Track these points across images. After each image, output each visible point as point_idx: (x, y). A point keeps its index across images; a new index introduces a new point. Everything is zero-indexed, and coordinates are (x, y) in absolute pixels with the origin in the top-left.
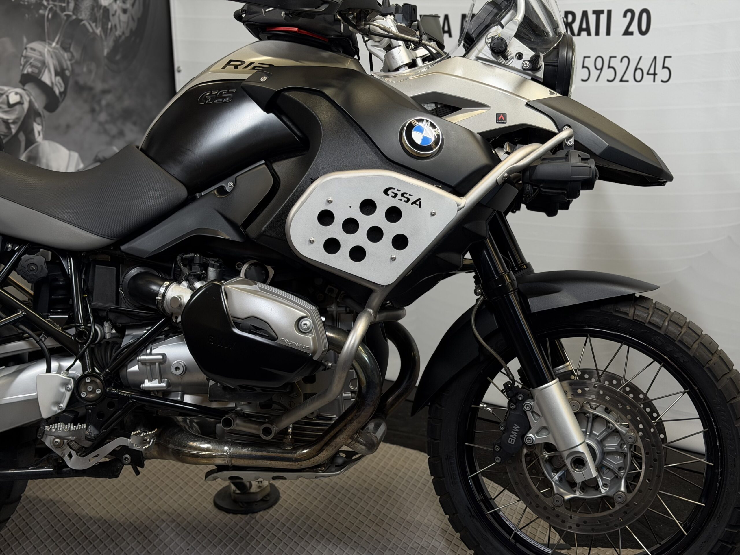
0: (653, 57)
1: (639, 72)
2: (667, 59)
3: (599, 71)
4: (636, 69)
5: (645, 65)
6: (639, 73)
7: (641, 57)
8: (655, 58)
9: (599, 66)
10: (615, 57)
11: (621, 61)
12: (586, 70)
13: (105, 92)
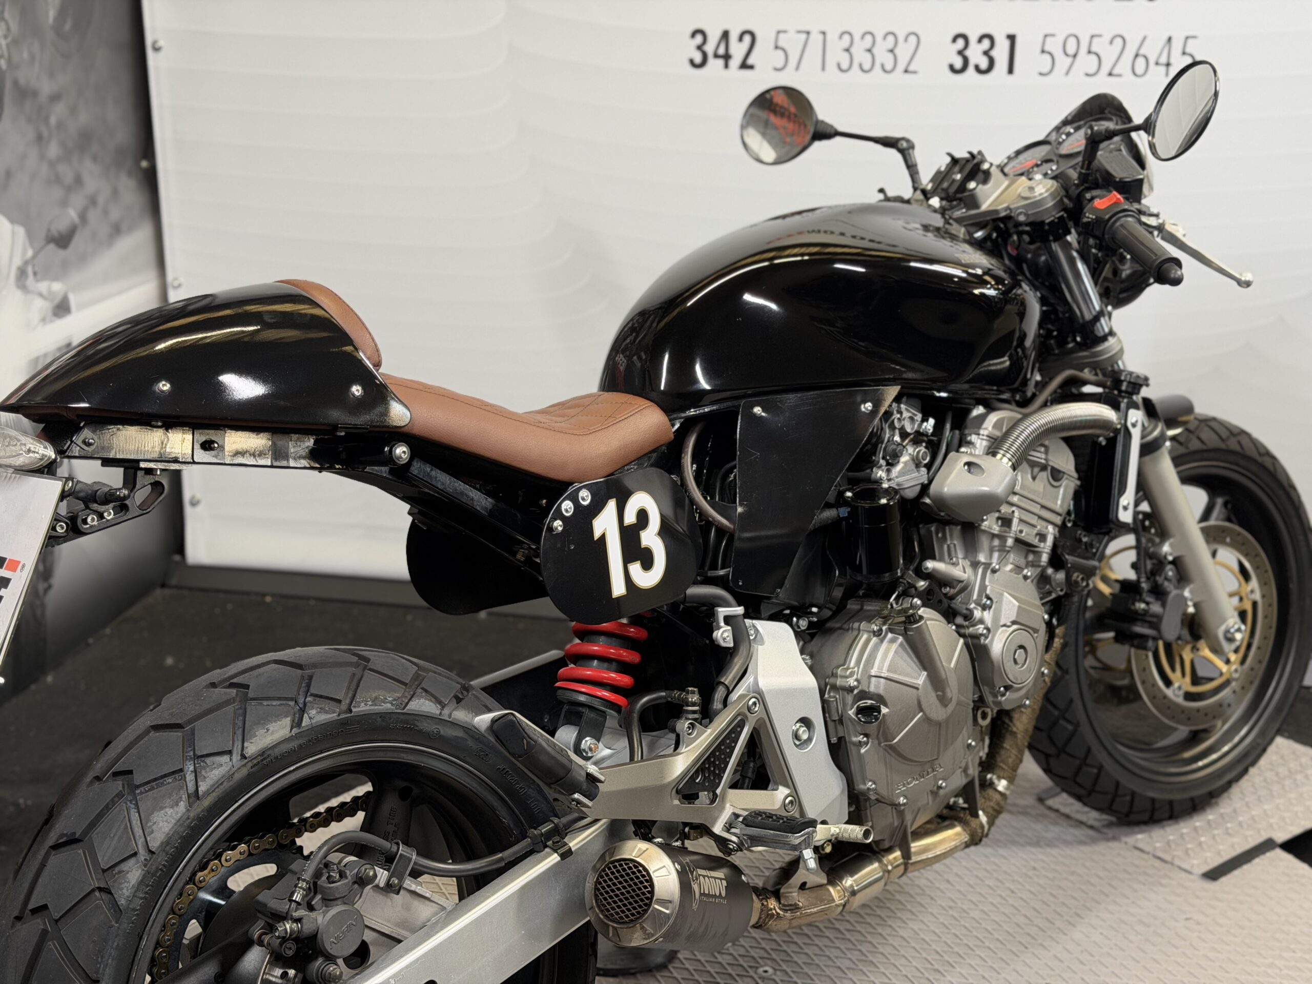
0: (1165, 38)
1: (1141, 62)
2: (1190, 41)
3: (1070, 60)
4: (1137, 56)
5: (1152, 50)
6: (1140, 64)
7: (1145, 38)
8: (1170, 39)
9: (1071, 50)
10: (1100, 36)
11: (1111, 42)
12: (1047, 58)
13: (55, 98)
